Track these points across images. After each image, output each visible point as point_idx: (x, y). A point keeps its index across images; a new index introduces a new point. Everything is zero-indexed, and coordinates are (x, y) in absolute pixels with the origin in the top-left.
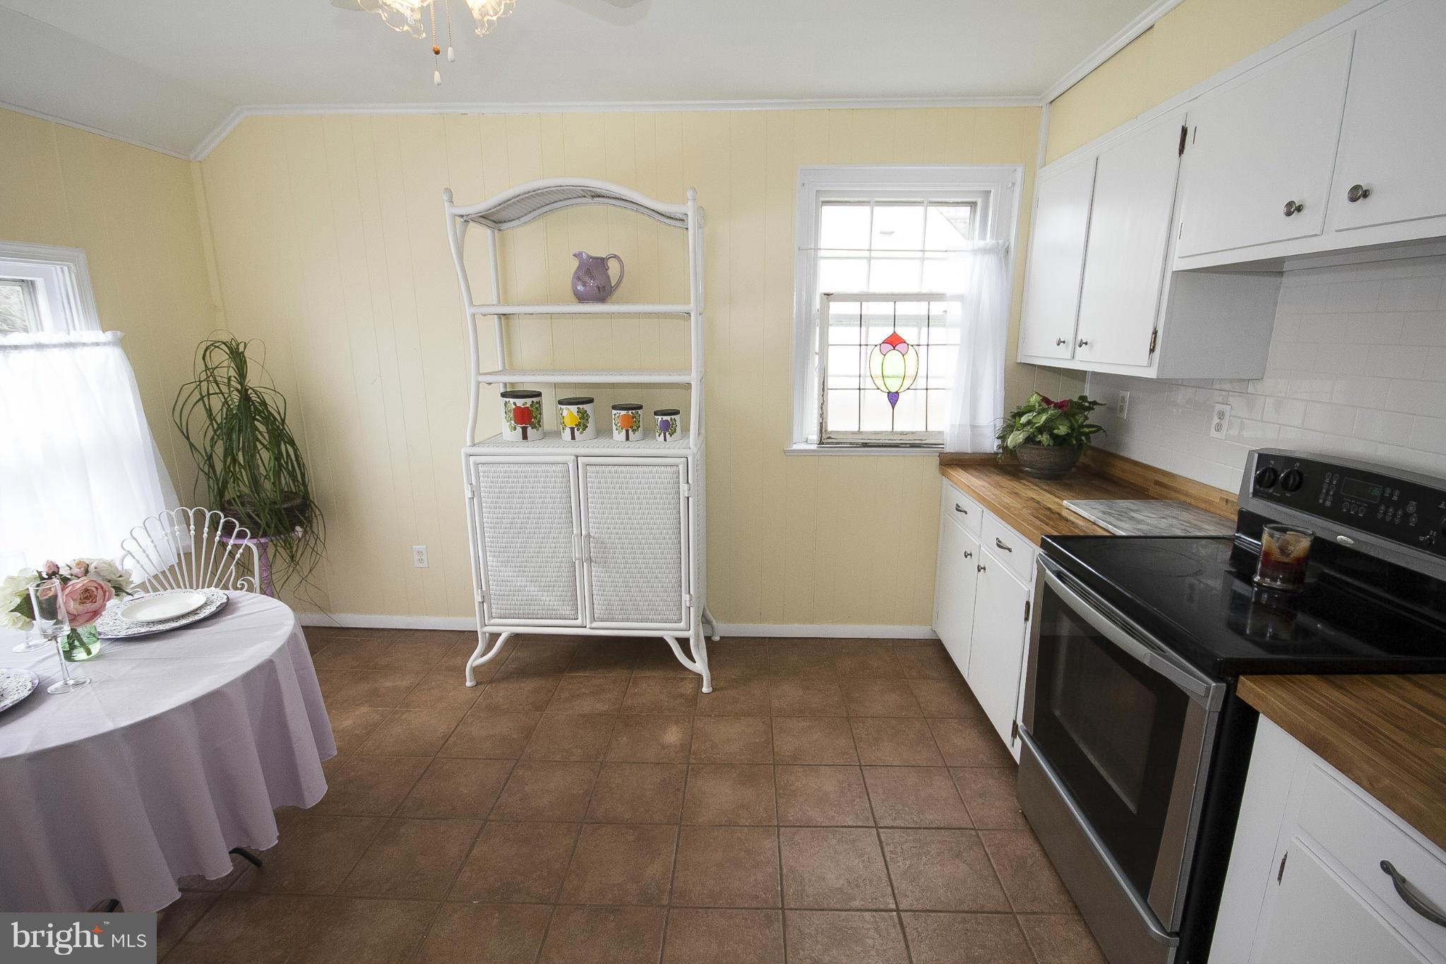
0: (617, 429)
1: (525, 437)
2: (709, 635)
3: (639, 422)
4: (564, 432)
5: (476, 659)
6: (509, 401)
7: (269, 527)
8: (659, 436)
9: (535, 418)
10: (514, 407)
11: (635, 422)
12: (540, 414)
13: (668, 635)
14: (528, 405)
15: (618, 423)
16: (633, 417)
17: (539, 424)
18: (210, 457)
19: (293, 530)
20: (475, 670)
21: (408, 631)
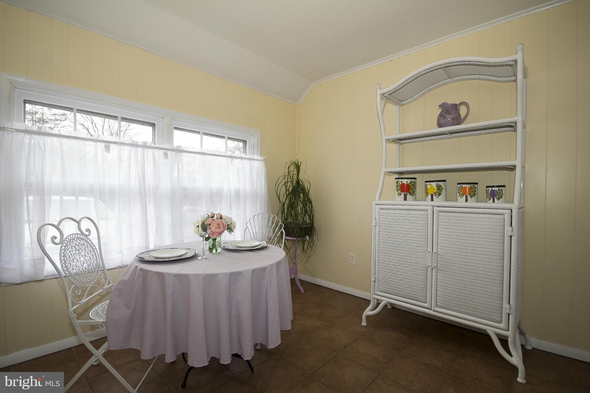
0: (460, 196)
1: (405, 199)
2: (523, 344)
3: (475, 191)
4: (427, 197)
5: (368, 311)
6: (399, 181)
7: (297, 233)
8: (489, 200)
9: (412, 190)
10: (401, 183)
11: (473, 191)
12: (415, 188)
13: (490, 330)
14: (408, 183)
15: (461, 192)
16: (471, 189)
17: (413, 193)
18: (284, 204)
19: (306, 237)
20: (368, 317)
21: (343, 293)
